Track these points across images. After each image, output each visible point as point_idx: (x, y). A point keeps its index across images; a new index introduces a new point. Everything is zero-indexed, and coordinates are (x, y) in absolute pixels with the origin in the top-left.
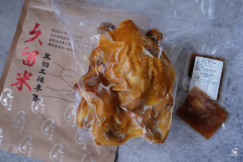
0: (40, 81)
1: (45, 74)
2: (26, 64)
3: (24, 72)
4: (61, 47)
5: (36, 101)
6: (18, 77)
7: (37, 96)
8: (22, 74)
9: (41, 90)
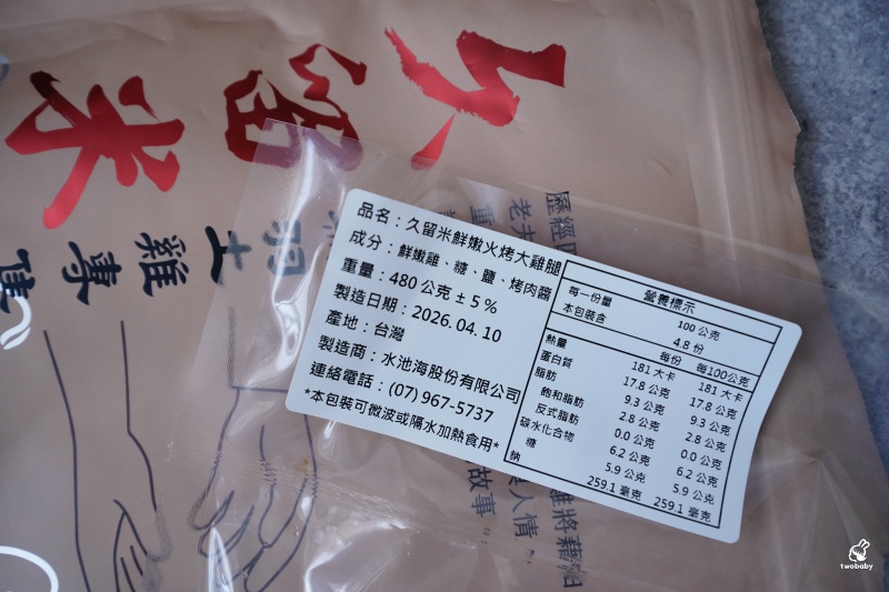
0: (145, 267)
1: (216, 273)
2: (232, 109)
3: (164, 116)
6: (112, 96)
7: (24, 286)
8: (147, 107)
9: (83, 296)
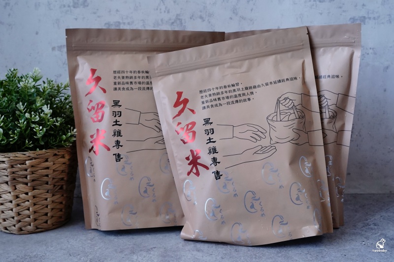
0: (213, 153)
1: (214, 142)
3: (190, 153)
4: (218, 105)
5: (220, 178)
6: (189, 162)
7: (218, 173)
8: (189, 156)
9: (219, 163)
